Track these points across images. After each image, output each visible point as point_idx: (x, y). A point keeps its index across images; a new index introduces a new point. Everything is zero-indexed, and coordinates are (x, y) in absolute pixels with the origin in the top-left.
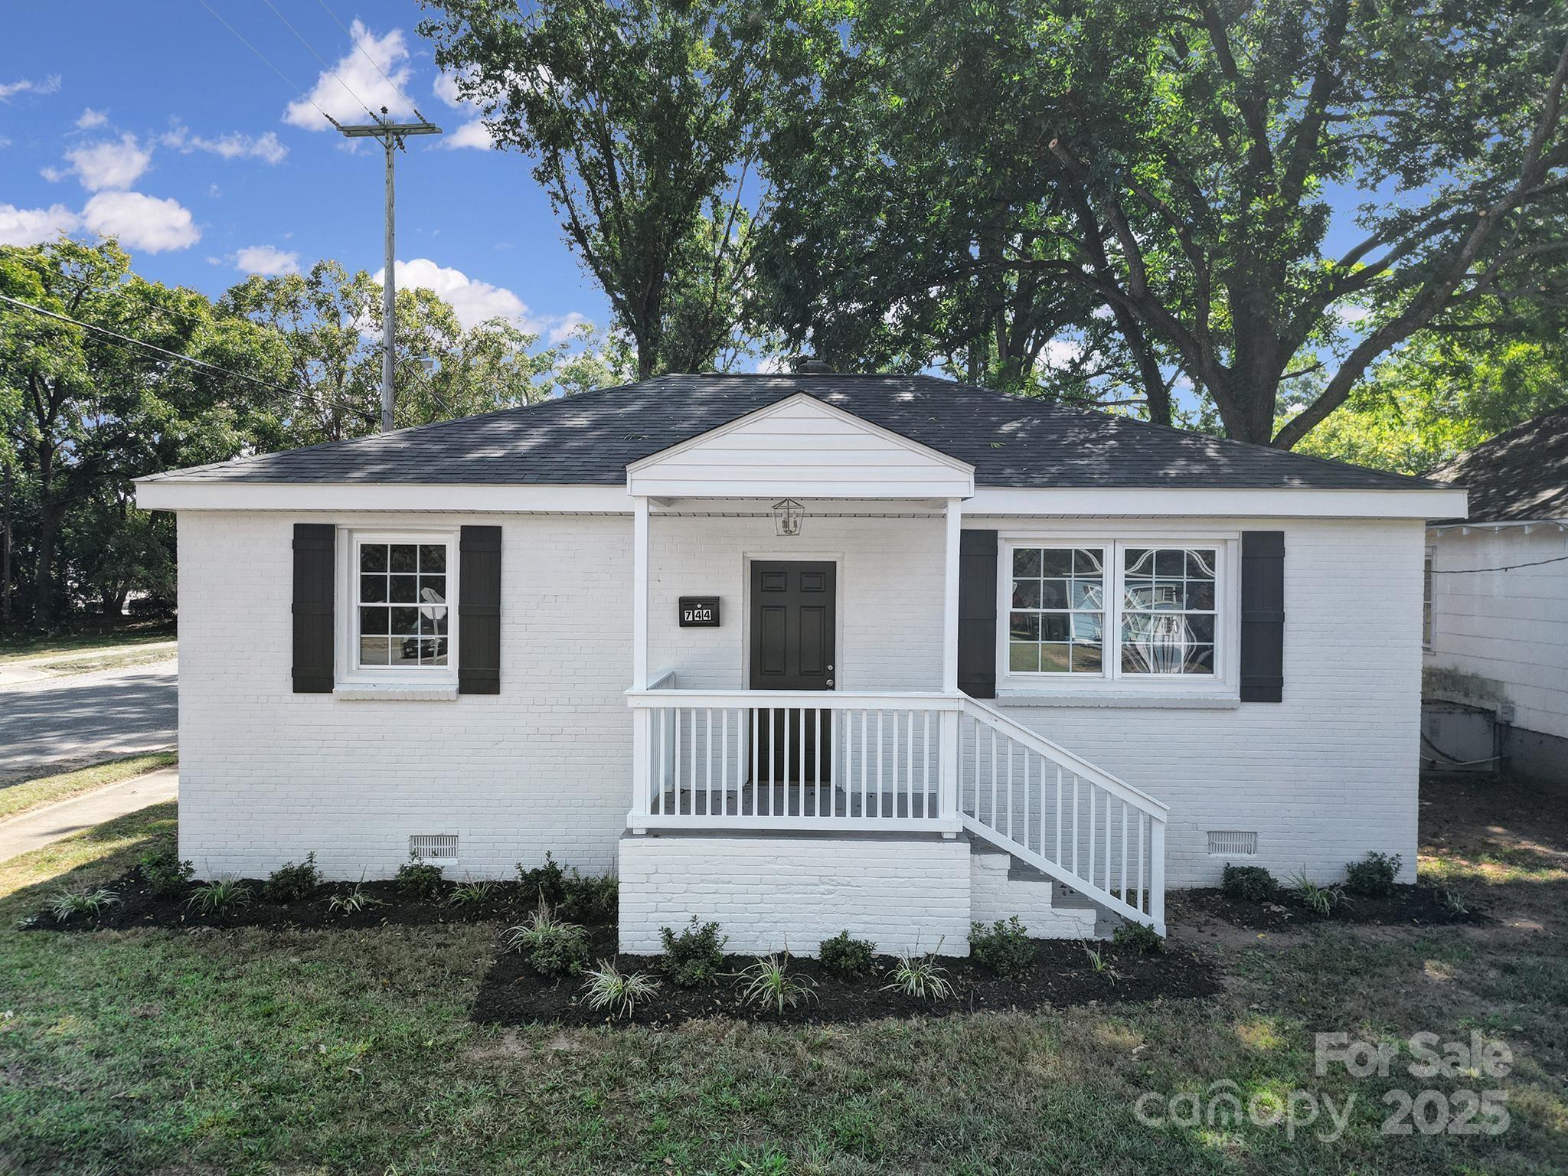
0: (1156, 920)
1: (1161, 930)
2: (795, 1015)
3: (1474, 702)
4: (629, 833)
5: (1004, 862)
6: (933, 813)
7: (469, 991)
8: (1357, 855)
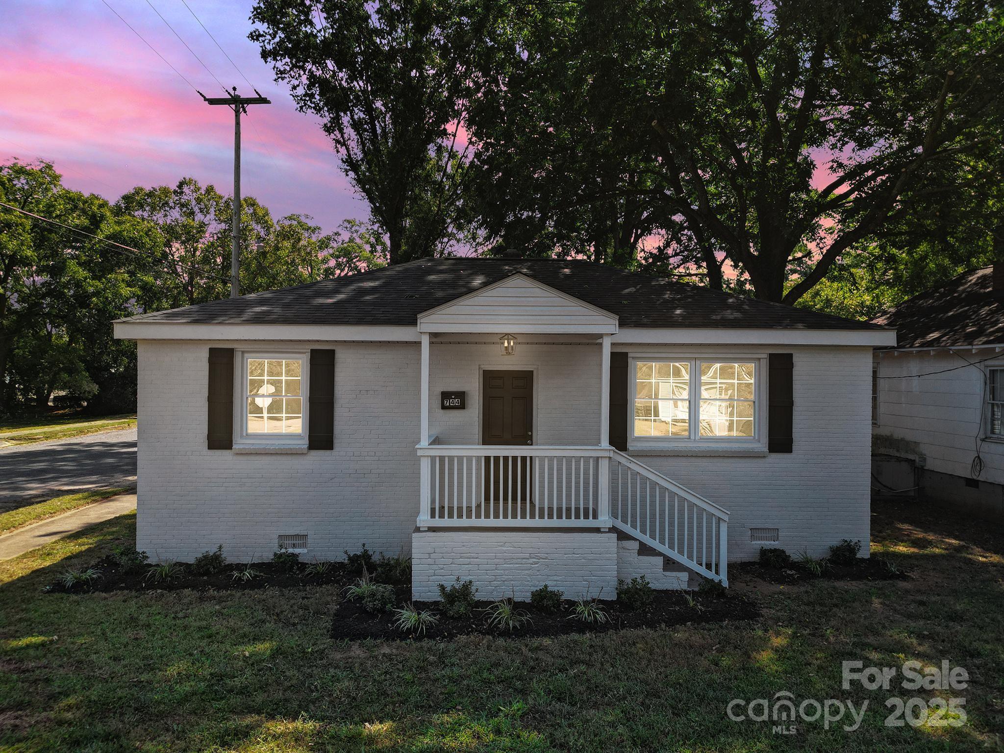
0: (723, 578)
1: (725, 584)
2: (519, 633)
3: (903, 455)
4: (418, 530)
5: (635, 545)
6: (595, 517)
7: (326, 623)
8: (835, 542)
